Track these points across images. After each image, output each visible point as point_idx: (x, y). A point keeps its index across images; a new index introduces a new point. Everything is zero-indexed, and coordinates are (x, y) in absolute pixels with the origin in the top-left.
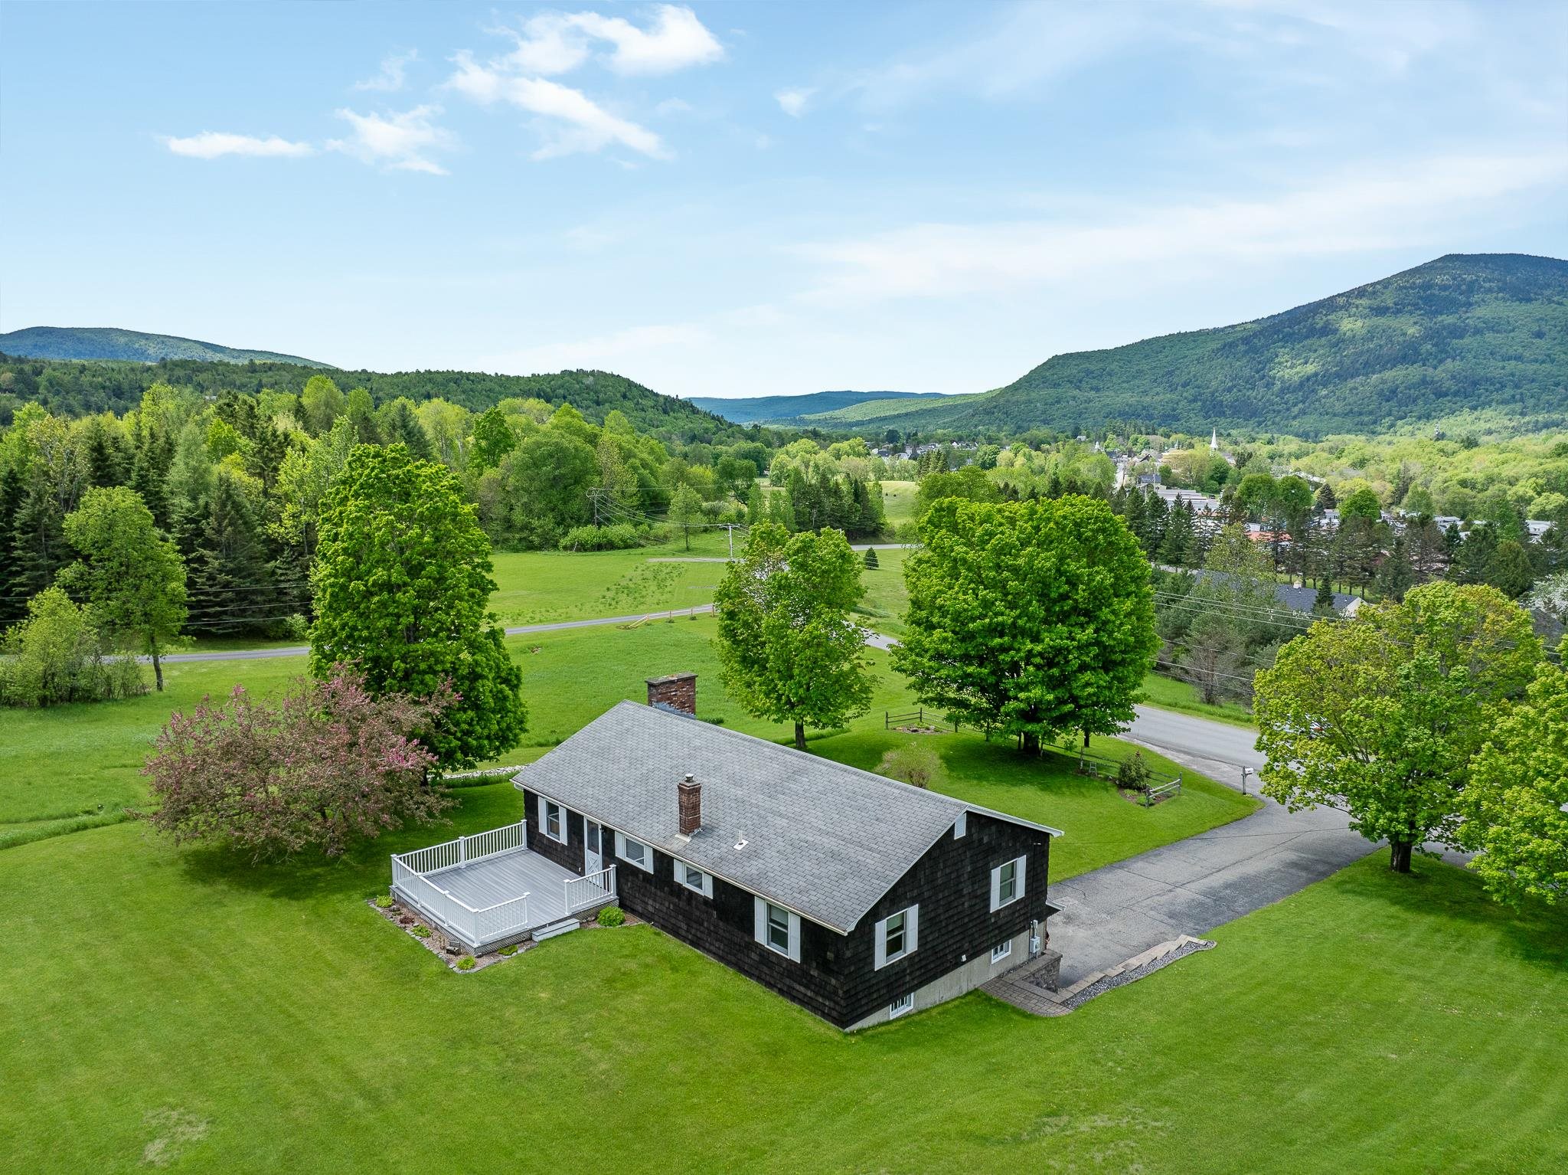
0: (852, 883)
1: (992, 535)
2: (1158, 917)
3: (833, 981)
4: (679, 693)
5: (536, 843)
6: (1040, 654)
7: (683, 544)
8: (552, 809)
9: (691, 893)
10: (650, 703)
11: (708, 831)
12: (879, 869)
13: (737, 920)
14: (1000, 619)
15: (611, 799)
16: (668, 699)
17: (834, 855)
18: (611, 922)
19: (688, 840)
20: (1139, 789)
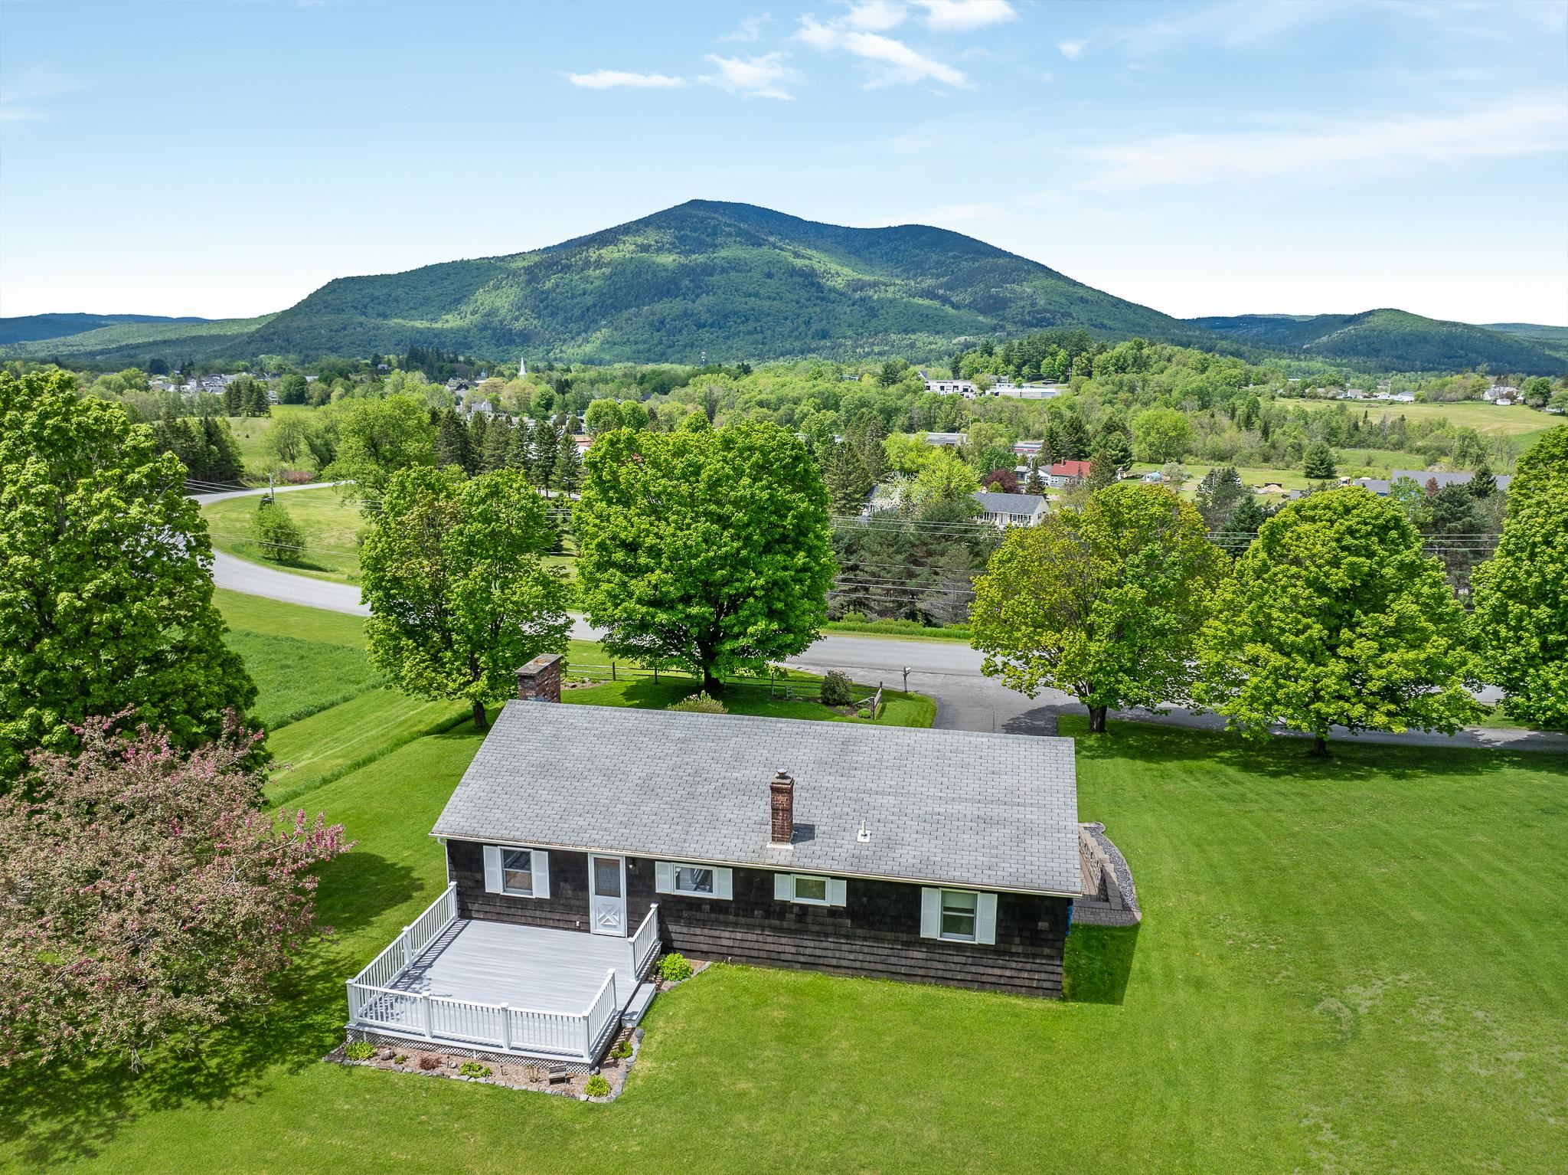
0: (1036, 844)
3: (1046, 951)
5: (479, 907)
8: (514, 855)
11: (802, 833)
12: (1049, 822)
13: (887, 921)
16: (543, 690)
17: (986, 821)
18: (686, 973)
19: (790, 847)
20: (848, 704)
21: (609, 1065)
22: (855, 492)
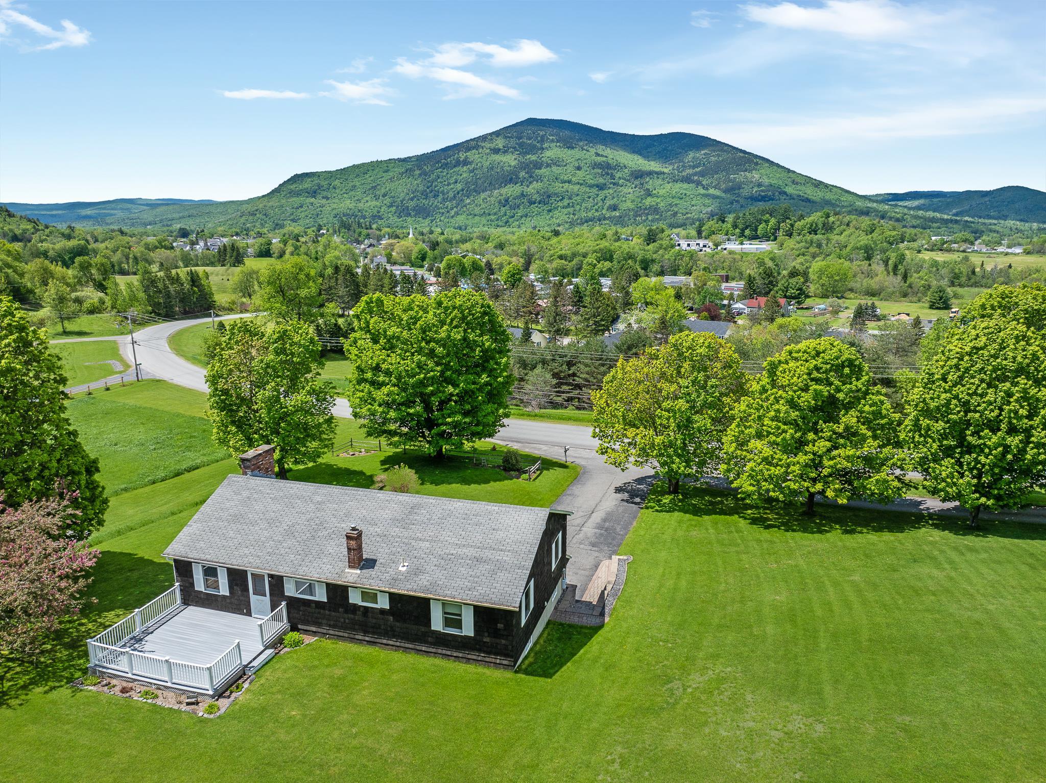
0: (502, 575)
1: (416, 320)
2: (586, 547)
3: (503, 642)
4: (264, 462)
5: (190, 597)
6: (457, 394)
7: (59, 329)
8: (210, 572)
9: (366, 608)
10: (245, 473)
11: (370, 564)
12: (515, 562)
13: (413, 618)
14: (432, 373)
15: (269, 554)
16: (258, 468)
17: (478, 560)
18: (297, 644)
19: (358, 571)
20: (518, 470)
21: (225, 697)
22: (602, 320)
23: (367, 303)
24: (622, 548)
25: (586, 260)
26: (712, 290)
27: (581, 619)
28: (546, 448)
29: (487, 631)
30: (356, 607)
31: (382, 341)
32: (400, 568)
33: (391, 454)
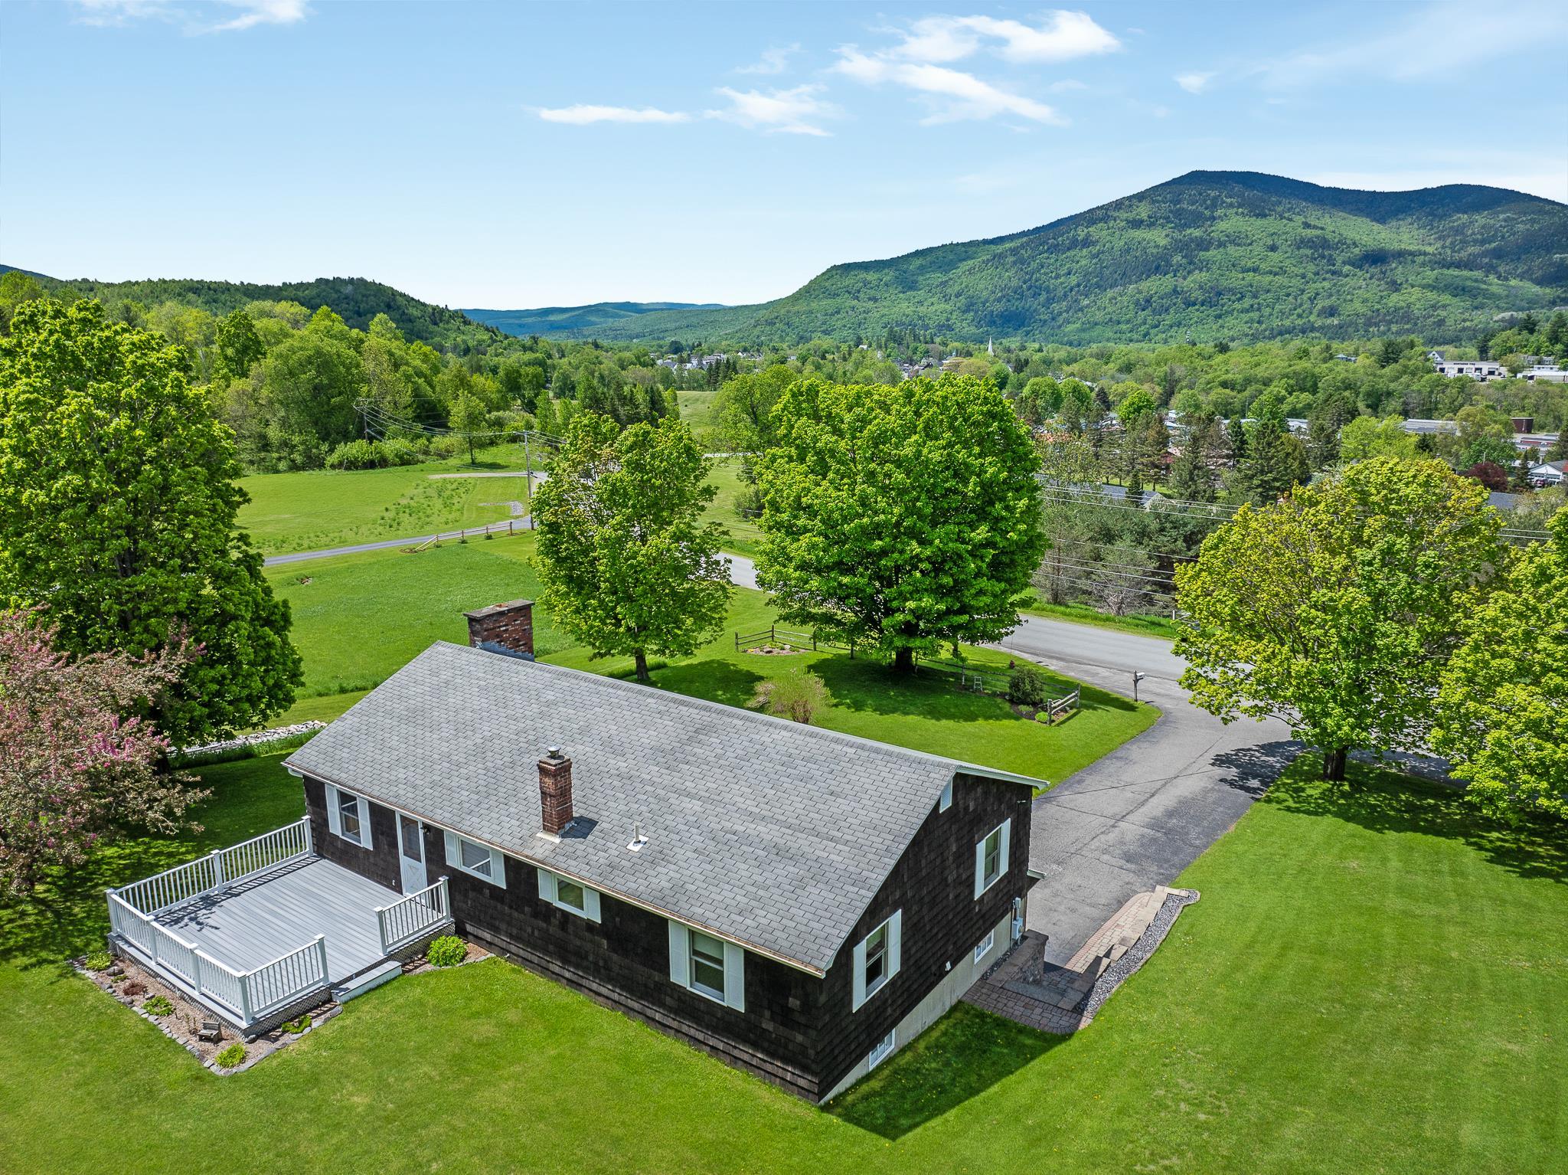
0: (815, 893)
1: (865, 421)
2: (1114, 861)
3: (800, 1038)
4: (510, 628)
5: (326, 846)
6: (928, 559)
7: (467, 458)
8: (346, 799)
9: (566, 915)
10: (473, 644)
11: (584, 827)
12: (851, 869)
13: (640, 951)
14: (882, 517)
15: (433, 785)
16: (498, 636)
17: (780, 852)
19: (557, 840)
20: (1034, 704)
21: (269, 1039)
22: (1275, 480)
23: (794, 395)
24: (1186, 876)
25: (1269, 389)
26: (1493, 441)
27: (1028, 1012)
28: (1107, 674)
29: (770, 1008)
30: (548, 910)
31: (811, 458)
32: (631, 847)
33: (830, 656)
